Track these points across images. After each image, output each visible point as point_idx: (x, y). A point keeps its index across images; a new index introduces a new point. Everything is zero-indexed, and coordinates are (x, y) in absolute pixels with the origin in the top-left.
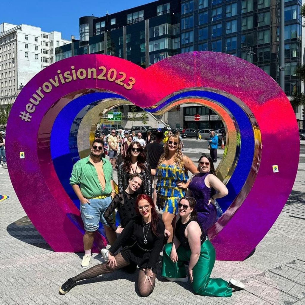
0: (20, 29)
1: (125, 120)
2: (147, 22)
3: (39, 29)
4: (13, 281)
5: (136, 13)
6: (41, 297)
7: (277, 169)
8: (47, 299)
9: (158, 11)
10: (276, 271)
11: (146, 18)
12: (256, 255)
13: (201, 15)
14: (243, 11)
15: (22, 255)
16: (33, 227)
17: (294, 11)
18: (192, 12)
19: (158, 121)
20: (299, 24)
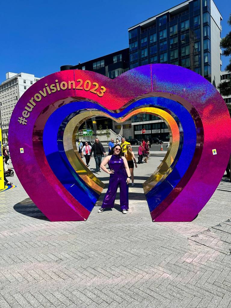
0: (20, 76)
1: (95, 135)
2: (107, 67)
3: (33, 76)
4: (19, 244)
5: (99, 62)
6: (42, 256)
7: (216, 152)
8: (46, 256)
9: (114, 60)
10: (218, 228)
11: (105, 65)
12: (200, 217)
13: (143, 61)
14: (171, 58)
15: (26, 225)
16: (34, 205)
17: (206, 57)
18: (137, 60)
19: (117, 136)
20: (209, 66)
